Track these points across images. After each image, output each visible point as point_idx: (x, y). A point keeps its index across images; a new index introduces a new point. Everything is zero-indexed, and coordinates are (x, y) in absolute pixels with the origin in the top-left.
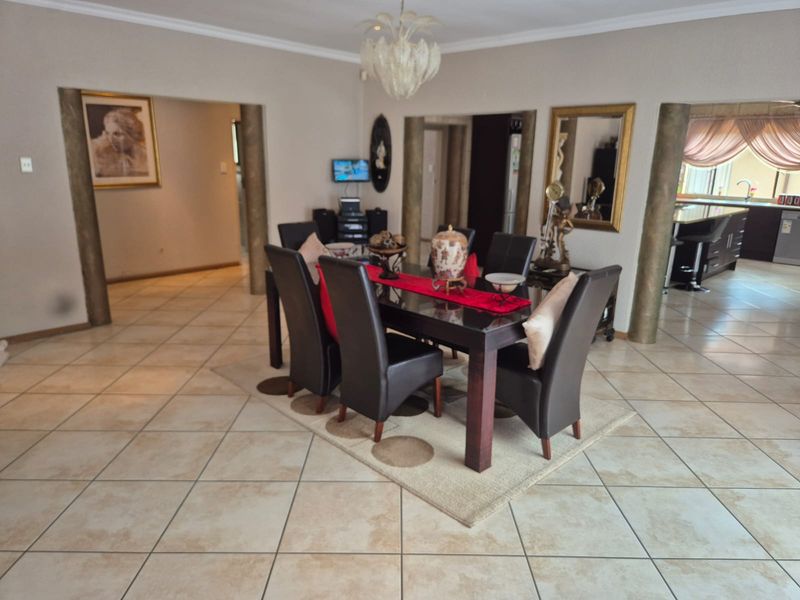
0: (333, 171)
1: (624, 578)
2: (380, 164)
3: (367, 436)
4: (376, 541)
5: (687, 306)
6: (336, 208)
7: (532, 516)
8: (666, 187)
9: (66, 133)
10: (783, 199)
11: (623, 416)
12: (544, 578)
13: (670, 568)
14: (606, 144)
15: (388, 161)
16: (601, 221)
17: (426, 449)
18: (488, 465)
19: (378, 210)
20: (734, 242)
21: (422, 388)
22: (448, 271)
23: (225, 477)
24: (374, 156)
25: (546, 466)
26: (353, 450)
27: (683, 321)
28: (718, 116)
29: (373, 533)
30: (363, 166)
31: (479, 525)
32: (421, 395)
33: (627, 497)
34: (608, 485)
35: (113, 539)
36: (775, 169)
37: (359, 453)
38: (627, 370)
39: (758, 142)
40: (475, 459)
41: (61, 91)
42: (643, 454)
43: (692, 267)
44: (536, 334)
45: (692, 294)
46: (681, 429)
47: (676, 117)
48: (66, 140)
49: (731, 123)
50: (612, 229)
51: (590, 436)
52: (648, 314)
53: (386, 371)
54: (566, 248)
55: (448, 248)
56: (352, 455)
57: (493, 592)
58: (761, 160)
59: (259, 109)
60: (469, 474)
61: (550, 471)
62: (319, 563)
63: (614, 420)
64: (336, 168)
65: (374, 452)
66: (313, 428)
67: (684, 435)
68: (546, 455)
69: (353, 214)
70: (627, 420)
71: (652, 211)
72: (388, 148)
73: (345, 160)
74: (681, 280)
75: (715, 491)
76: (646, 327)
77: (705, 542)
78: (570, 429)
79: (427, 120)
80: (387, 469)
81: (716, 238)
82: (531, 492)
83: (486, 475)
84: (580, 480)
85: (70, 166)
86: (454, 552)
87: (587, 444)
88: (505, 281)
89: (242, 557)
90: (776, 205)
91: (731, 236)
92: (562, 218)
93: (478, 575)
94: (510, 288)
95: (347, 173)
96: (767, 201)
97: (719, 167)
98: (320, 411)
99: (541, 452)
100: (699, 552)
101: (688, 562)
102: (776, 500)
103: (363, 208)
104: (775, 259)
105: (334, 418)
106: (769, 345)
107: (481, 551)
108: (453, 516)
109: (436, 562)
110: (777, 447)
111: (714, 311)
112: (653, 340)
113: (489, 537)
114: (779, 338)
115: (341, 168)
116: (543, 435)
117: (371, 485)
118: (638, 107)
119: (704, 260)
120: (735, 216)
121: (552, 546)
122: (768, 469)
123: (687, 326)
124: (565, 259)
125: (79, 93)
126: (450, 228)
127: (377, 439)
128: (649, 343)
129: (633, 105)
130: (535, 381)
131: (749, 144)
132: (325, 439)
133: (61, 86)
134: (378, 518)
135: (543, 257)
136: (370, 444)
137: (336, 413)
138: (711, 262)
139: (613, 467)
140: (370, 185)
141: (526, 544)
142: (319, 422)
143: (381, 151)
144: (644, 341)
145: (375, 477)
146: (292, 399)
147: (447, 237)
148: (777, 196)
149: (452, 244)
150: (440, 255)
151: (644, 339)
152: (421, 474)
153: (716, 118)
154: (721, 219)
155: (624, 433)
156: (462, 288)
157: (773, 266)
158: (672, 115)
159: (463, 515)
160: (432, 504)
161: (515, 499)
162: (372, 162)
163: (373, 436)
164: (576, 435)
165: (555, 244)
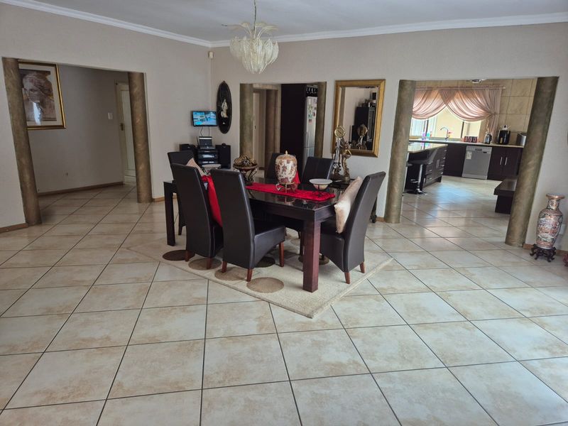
0: (193, 119)
1: (395, 334)
2: (224, 114)
3: (242, 279)
4: (261, 328)
5: (415, 202)
6: (196, 144)
7: (344, 311)
8: (403, 130)
9: (8, 89)
10: (467, 139)
11: (386, 260)
12: (355, 337)
13: (418, 328)
14: (363, 104)
15: (229, 112)
16: (366, 151)
17: (280, 284)
18: (316, 289)
19: (224, 145)
20: (440, 164)
21: (269, 252)
22: (287, 178)
23: (159, 305)
24: (219, 110)
25: (348, 287)
26: (236, 286)
27: (413, 211)
28: (428, 88)
29: (258, 325)
30: (212, 115)
31: (316, 317)
32: (269, 256)
33: (393, 299)
34: (382, 294)
35: (100, 341)
36: (461, 121)
37: (239, 287)
38: (384, 237)
39: (452, 104)
40: (309, 285)
41: (4, 59)
42: (399, 278)
43: (417, 180)
44: (341, 211)
45: (418, 196)
46: (418, 266)
47: (408, 88)
48: (8, 94)
49: (436, 92)
50: (373, 155)
51: (369, 271)
52: (395, 205)
53: (254, 238)
54: (348, 167)
55: (286, 165)
56: (236, 289)
57: (330, 345)
58: (454, 115)
59: (142, 75)
60: (307, 294)
61: (350, 289)
62: (231, 341)
63: (381, 263)
64: (194, 117)
65: (247, 286)
66: (207, 277)
67: (419, 268)
68: (348, 281)
69: (208, 148)
70: (389, 262)
71: (396, 145)
72: (229, 104)
73: (200, 112)
74: (411, 188)
75: (438, 293)
76: (394, 214)
77: (435, 316)
78: (358, 267)
79: (255, 86)
80: (259, 294)
81: (430, 162)
82: (342, 300)
83: (315, 293)
84: (367, 293)
85: (12, 113)
86: (306, 330)
87: (369, 275)
88: (322, 183)
89: (184, 342)
90: (463, 142)
91: (438, 161)
92: (345, 149)
93: (321, 339)
94: (324, 187)
95: (202, 120)
96: (458, 140)
97: (430, 119)
98: (209, 267)
99: (345, 280)
100: (432, 320)
101: (427, 325)
102: (468, 295)
103: (214, 143)
104: (463, 175)
105: (219, 271)
106: (462, 222)
107: (320, 328)
108: (302, 314)
109: (297, 335)
110: (467, 271)
111: (431, 204)
112: (398, 222)
113: (323, 321)
114: (467, 219)
115: (197, 116)
116: (346, 270)
117: (251, 303)
118: (387, 81)
119: (424, 176)
120: (440, 149)
121: (358, 323)
122: (464, 281)
123: (415, 214)
124: (347, 174)
125: (17, 61)
126: (287, 152)
127: (249, 280)
128: (396, 223)
129: (384, 80)
130: (340, 239)
131: (447, 105)
132: (217, 282)
133: (4, 56)
134: (259, 318)
135: (333, 173)
136: (245, 283)
137: (220, 268)
138: (428, 177)
139: (384, 286)
140: (217, 129)
141: (344, 323)
142: (210, 274)
143: (225, 106)
144: (393, 222)
145: (253, 299)
146: (188, 263)
147: (285, 158)
148: (463, 137)
149: (288, 162)
150: (281, 169)
151: (393, 221)
152: (279, 295)
153: (428, 89)
154: (433, 150)
155: (387, 269)
156: (294, 189)
157: (463, 179)
158: (406, 87)
159: (307, 313)
160: (289, 309)
161: (334, 303)
162: (218, 113)
163: (246, 278)
164: (362, 271)
165: (341, 165)
